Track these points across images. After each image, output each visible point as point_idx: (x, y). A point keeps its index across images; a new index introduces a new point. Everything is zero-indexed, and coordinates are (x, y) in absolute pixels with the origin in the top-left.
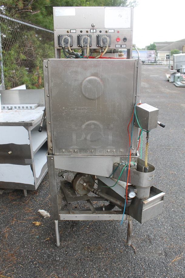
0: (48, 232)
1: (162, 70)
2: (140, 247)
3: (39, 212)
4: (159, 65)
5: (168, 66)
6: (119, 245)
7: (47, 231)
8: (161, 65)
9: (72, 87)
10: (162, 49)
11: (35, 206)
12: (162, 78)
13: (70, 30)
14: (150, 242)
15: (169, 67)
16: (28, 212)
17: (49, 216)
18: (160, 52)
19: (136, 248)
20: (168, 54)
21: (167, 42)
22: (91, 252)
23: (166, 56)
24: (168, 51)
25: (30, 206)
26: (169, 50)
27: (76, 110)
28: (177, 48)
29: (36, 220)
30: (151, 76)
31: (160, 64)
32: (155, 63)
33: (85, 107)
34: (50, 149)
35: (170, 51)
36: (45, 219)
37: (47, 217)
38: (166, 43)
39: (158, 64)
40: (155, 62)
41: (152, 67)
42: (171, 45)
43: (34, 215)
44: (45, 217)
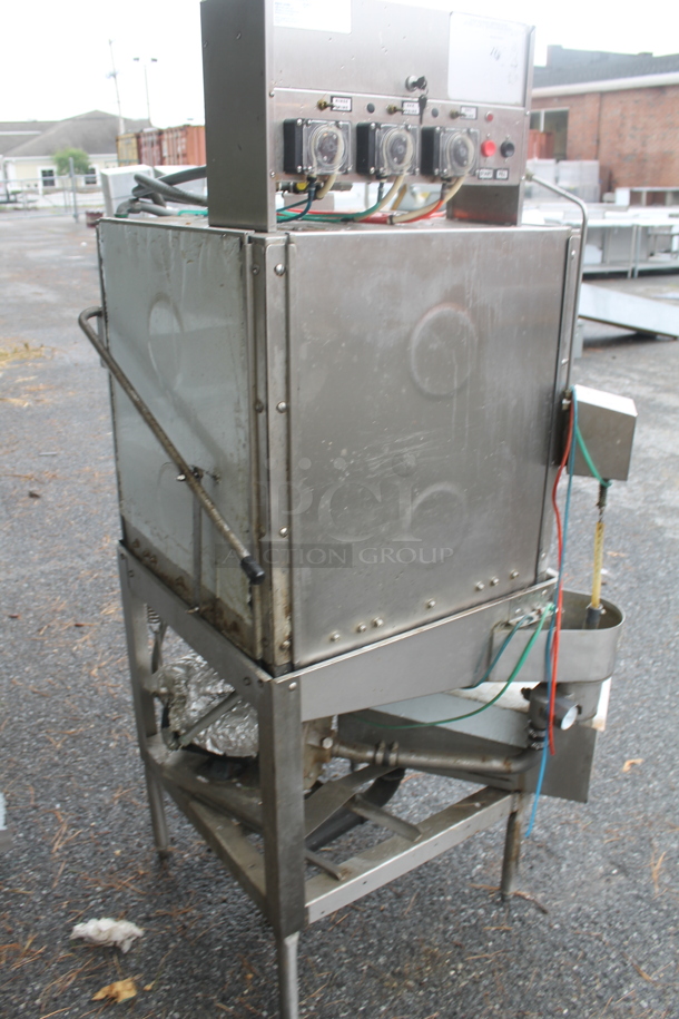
0: (197, 1002)
1: (56, 230)
2: (541, 885)
3: (81, 939)
4: (28, 209)
5: (73, 212)
6: (481, 911)
7: (185, 999)
8: (35, 209)
9: (378, 355)
10: (20, 149)
11: (37, 920)
12: (78, 261)
13: (332, 98)
14: (550, 853)
15: (76, 216)
16: (27, 960)
17: (138, 932)
18: (14, 159)
19: (532, 891)
20: (47, 168)
21: (35, 122)
22: (421, 985)
23: (40, 175)
24: (46, 154)
25: (10, 933)
26: (48, 152)
27: (386, 451)
28: (76, 146)
29: (96, 979)
30: (32, 255)
31: (31, 205)
32: (9, 206)
33: (418, 434)
34: (282, 648)
35: (54, 157)
36: (129, 953)
37: (137, 942)
38: (34, 125)
39: (20, 206)
40: (8, 202)
41: (9, 220)
42: (52, 132)
43: (69, 960)
44: (126, 948)
